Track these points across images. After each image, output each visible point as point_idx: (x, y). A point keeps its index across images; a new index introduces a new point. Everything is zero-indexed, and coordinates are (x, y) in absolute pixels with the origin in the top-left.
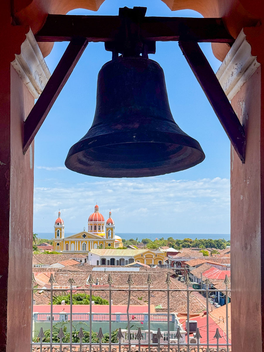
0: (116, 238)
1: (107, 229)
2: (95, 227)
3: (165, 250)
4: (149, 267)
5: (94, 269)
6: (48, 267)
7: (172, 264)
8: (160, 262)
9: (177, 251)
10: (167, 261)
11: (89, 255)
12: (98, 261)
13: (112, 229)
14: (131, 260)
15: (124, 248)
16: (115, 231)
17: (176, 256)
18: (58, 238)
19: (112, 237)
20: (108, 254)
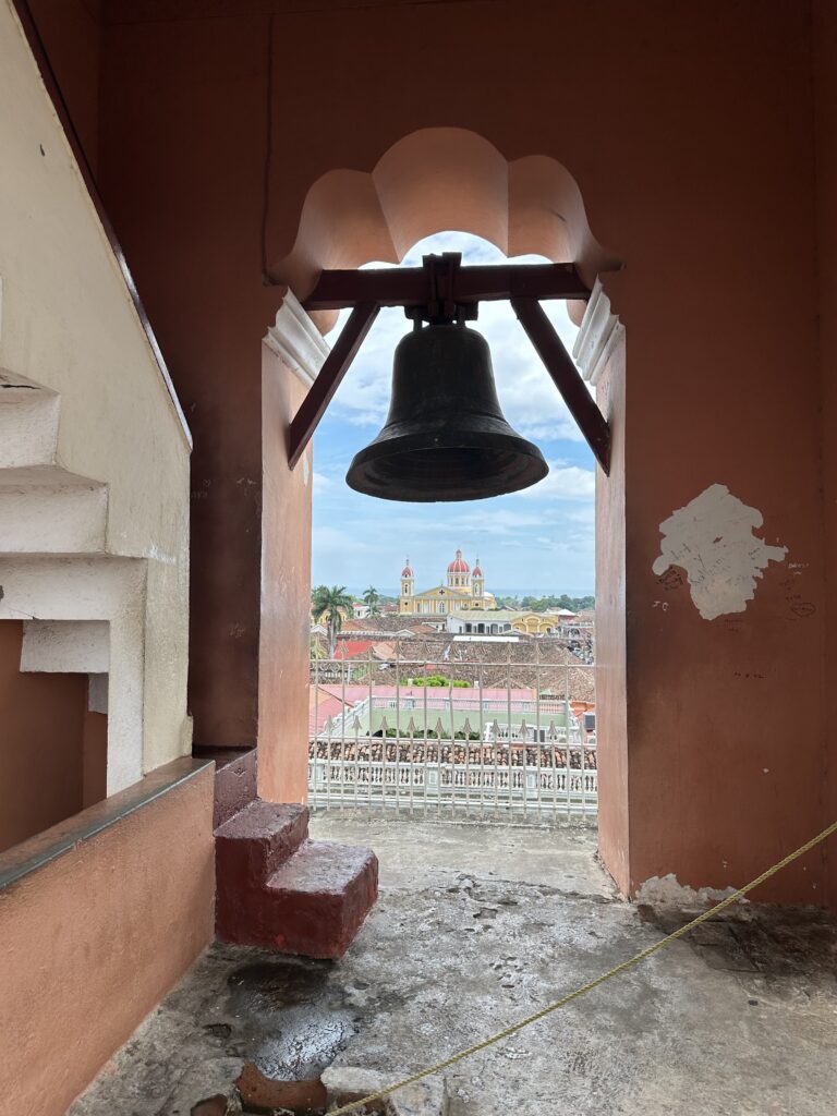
0: (487, 595)
1: (474, 582)
2: (457, 580)
3: (555, 613)
4: (532, 636)
5: (456, 638)
6: (391, 634)
7: (566, 633)
8: (549, 630)
9: (573, 614)
10: (559, 629)
11: (448, 618)
12: (461, 628)
13: (480, 582)
14: (508, 627)
15: (496, 610)
16: (485, 585)
17: (572, 621)
18: (406, 595)
19: (481, 593)
20: (475, 619)
